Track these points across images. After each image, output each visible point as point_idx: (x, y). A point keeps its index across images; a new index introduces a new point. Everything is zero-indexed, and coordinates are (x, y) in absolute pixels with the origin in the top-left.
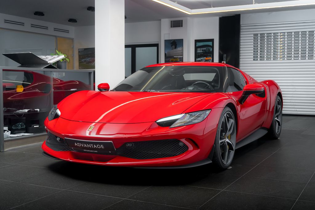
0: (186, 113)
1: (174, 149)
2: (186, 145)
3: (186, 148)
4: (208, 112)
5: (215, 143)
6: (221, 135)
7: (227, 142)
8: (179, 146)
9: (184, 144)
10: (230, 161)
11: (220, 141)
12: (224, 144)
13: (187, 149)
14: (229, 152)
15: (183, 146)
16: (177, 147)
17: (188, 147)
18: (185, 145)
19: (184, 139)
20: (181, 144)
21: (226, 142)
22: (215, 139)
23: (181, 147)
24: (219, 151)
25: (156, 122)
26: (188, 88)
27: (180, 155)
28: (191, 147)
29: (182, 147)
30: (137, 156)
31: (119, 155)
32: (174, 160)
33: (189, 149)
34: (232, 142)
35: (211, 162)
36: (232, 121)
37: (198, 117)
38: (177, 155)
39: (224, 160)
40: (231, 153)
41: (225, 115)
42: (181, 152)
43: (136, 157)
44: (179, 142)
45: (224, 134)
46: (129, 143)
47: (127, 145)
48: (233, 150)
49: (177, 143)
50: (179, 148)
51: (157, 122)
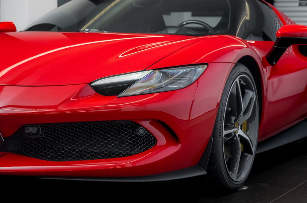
0: (154, 70)
1: (127, 142)
2: (151, 134)
3: (152, 141)
4: (200, 69)
5: (214, 135)
6: (228, 120)
7: (239, 135)
8: (137, 135)
9: (148, 131)
10: (244, 175)
11: (225, 133)
12: (232, 139)
13: (154, 143)
14: (243, 158)
15: (146, 137)
16: (133, 137)
17: (155, 140)
18: (149, 133)
19: (149, 121)
20: (141, 132)
21: (237, 135)
22: (215, 127)
23: (140, 137)
24: (223, 155)
25: (90, 84)
26: (167, 31)
27: (138, 154)
28: (162, 140)
29: (143, 139)
30: (49, 155)
31: (11, 152)
32: (128, 163)
33: (159, 144)
34: (249, 136)
35: (204, 173)
36: (251, 94)
37: (181, 77)
38: (131, 155)
39: (233, 173)
40: (248, 158)
41: (237, 80)
42: (141, 149)
43: (45, 157)
44: (136, 128)
45: (233, 118)
46: (32, 125)
47: (28, 130)
48: (251, 153)
49: (133, 130)
50: (137, 139)
51: (93, 84)
